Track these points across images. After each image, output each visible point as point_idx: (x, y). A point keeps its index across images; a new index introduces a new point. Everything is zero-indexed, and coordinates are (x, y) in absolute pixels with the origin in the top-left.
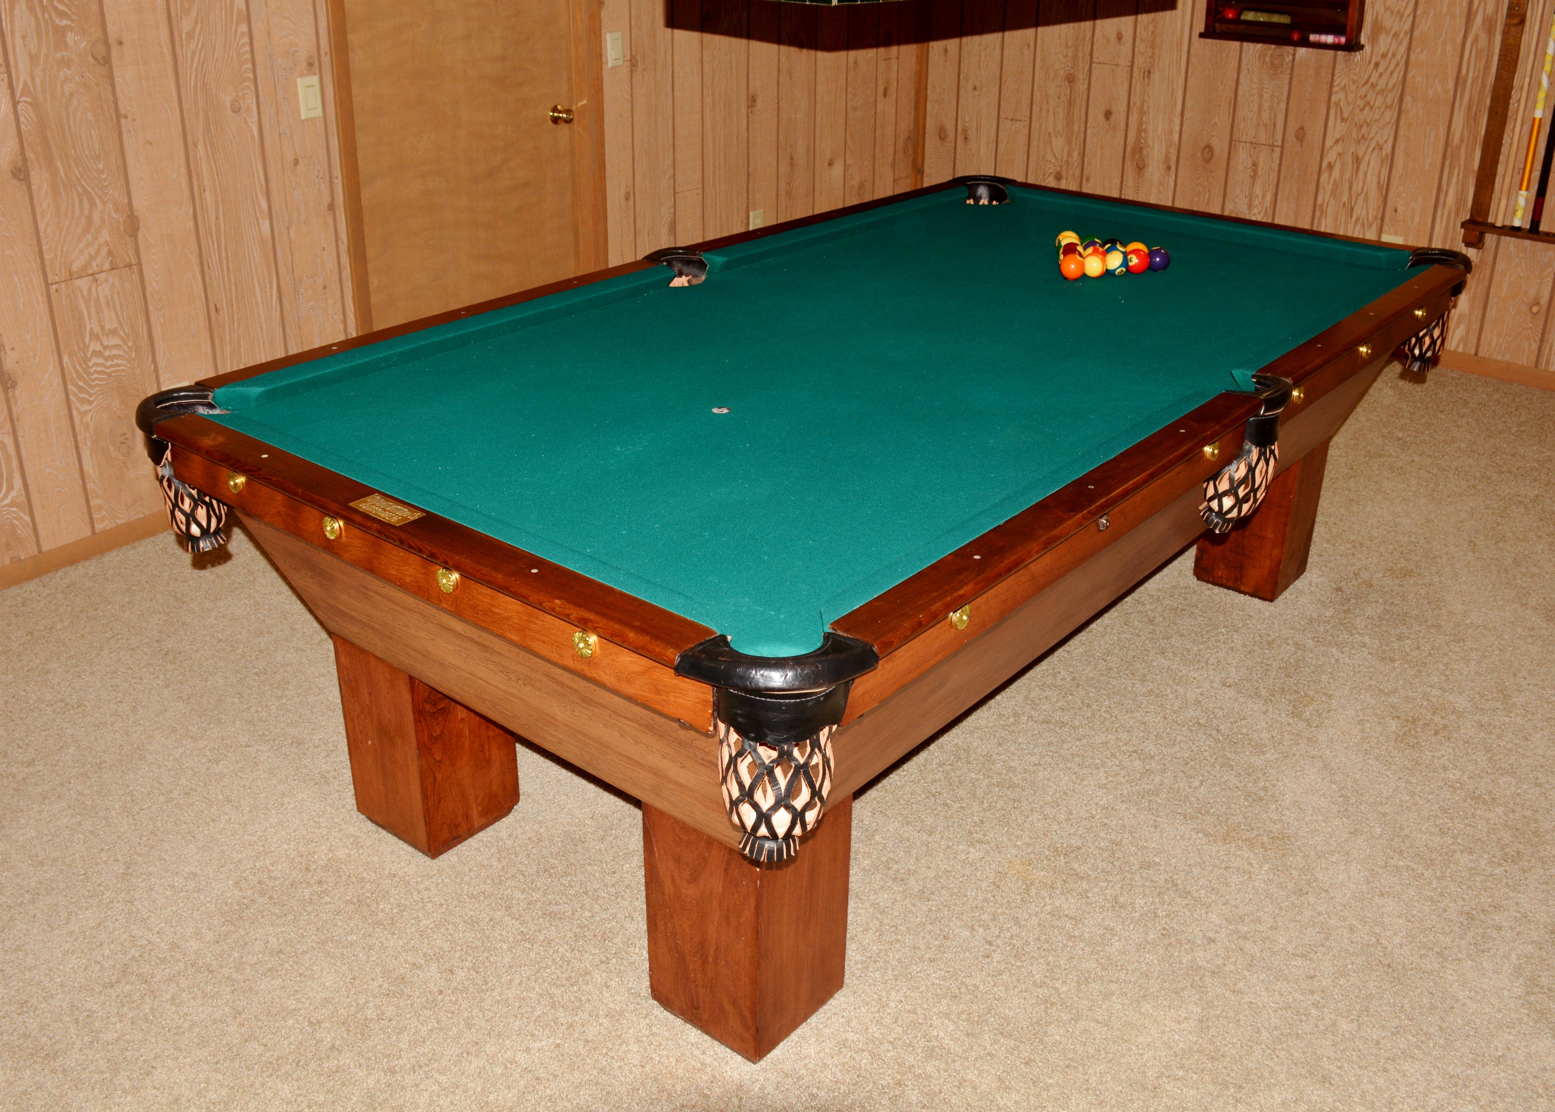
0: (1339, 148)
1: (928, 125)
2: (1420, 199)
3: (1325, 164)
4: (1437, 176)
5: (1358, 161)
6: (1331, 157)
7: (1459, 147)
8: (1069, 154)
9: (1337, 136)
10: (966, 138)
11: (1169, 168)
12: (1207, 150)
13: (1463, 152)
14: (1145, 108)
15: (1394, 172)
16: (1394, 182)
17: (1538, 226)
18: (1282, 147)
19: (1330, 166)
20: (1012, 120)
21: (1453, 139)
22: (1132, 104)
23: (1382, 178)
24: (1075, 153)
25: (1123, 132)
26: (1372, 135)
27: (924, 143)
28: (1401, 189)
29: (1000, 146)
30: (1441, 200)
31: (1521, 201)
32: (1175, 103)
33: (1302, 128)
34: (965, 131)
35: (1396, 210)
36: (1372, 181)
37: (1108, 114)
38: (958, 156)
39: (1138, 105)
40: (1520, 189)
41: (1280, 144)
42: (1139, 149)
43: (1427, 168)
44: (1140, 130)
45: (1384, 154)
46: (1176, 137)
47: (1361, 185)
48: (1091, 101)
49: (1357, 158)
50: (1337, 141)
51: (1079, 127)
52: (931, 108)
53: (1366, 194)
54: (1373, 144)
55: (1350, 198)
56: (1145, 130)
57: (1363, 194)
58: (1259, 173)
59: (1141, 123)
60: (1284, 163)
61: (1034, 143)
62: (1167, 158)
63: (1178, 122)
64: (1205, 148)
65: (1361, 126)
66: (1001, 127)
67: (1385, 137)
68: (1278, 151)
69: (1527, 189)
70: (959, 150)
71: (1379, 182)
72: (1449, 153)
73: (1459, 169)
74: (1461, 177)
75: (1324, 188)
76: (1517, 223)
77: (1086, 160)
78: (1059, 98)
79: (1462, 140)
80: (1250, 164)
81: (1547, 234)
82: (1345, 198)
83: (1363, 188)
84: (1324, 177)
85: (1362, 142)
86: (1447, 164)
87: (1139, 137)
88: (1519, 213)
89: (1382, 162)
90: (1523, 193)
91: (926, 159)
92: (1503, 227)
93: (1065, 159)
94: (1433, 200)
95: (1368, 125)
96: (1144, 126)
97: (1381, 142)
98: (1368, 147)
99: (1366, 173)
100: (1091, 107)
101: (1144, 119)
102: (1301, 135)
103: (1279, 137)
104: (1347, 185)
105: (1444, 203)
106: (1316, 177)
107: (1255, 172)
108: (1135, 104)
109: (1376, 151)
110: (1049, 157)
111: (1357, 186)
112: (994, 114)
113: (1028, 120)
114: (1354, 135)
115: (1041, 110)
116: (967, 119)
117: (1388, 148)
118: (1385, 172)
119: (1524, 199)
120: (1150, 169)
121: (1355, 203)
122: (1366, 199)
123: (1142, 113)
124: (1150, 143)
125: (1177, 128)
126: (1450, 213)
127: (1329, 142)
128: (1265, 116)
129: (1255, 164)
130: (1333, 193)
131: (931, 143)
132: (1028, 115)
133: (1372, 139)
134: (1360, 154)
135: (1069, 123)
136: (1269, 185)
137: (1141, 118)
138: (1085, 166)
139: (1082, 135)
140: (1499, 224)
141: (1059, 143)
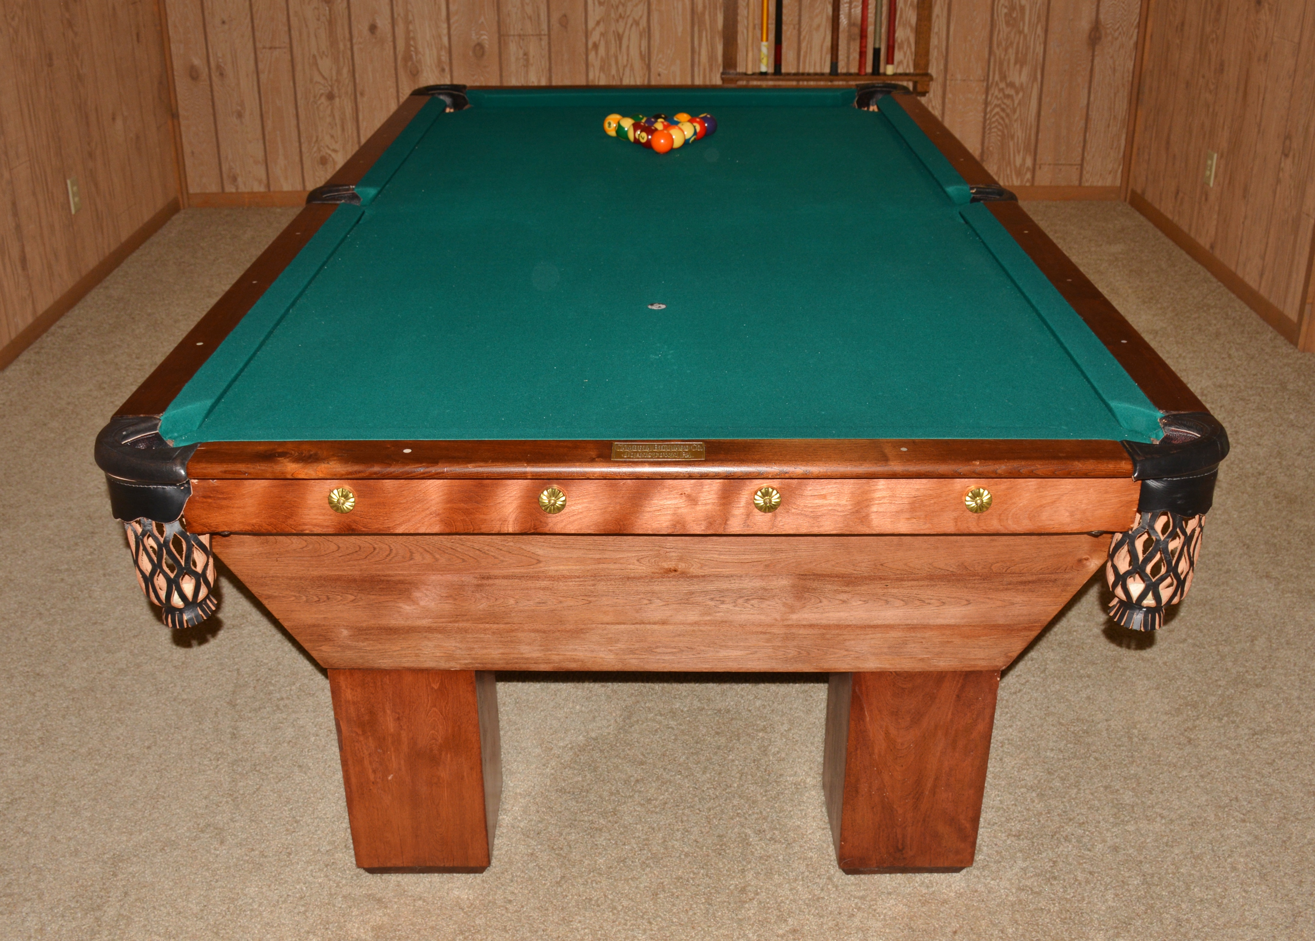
0: (601, 28)
1: (175, 67)
2: (678, 62)
3: (590, 45)
4: (689, 40)
5: (620, 37)
6: (595, 37)
7: (703, 14)
8: (339, 72)
9: (598, 18)
10: (222, 74)
11: (443, 70)
12: (478, 48)
13: (707, 17)
14: (410, 17)
15: (652, 42)
16: (655, 51)
17: (780, 69)
18: (549, 35)
19: (596, 46)
20: (271, 48)
21: (697, 7)
22: (396, 16)
23: (643, 49)
24: (345, 71)
25: (391, 44)
26: (628, 13)
27: (175, 87)
28: (660, 56)
29: (261, 76)
30: (696, 60)
31: (764, 50)
32: (439, 8)
33: (565, 16)
34: (218, 67)
35: (659, 75)
36: (634, 53)
37: (373, 28)
38: (216, 94)
39: (402, 15)
40: (762, 40)
41: (546, 33)
42: (407, 58)
43: (680, 34)
44: (408, 39)
45: (641, 27)
46: (445, 40)
47: (625, 58)
48: (353, 18)
49: (618, 34)
50: (598, 23)
51: (345, 45)
52: (176, 49)
53: (632, 65)
54: (630, 21)
55: (618, 71)
56: (414, 39)
57: (629, 66)
58: (531, 61)
59: (408, 32)
60: (553, 49)
61: (299, 68)
62: (439, 61)
63: (445, 26)
64: (475, 46)
65: (617, 7)
66: (260, 56)
67: (640, 13)
68: (545, 38)
69: (767, 40)
70: (215, 88)
71: (641, 52)
72: (696, 20)
73: (706, 31)
74: (709, 38)
75: (593, 66)
76: (764, 69)
77: (357, 76)
78: (318, 20)
79: (704, 7)
80: (521, 55)
81: (788, 74)
82: (614, 71)
83: (628, 60)
84: (592, 56)
85: (620, 20)
86: (696, 29)
87: (408, 46)
88: (765, 61)
89: (641, 36)
90: (764, 43)
91: (180, 102)
92: (754, 74)
93: (335, 78)
94: (689, 61)
95: (623, 5)
96: (412, 35)
97: (637, 18)
98: (626, 24)
99: (628, 47)
100: (354, 23)
101: (411, 27)
102: (564, 22)
103: (544, 26)
104: (613, 60)
105: (699, 62)
106: (584, 57)
107: (527, 60)
108: (399, 15)
109: (634, 27)
110: (317, 78)
111: (623, 59)
112: (250, 45)
113: (288, 46)
114: (613, 15)
115: (301, 34)
116: (220, 55)
117: (643, 23)
118: (644, 43)
119: (766, 48)
120: (425, 74)
121: (623, 74)
122: (632, 69)
123: (407, 22)
124: (421, 49)
125: (445, 31)
126: (705, 70)
127: (591, 24)
128: (529, 10)
129: (526, 54)
130: (602, 69)
131: (182, 85)
132: (287, 40)
133: (628, 17)
134: (621, 31)
135: (333, 43)
136: (543, 71)
137: (408, 28)
138: (357, 81)
139: (349, 53)
140: (750, 72)
141: (326, 64)
